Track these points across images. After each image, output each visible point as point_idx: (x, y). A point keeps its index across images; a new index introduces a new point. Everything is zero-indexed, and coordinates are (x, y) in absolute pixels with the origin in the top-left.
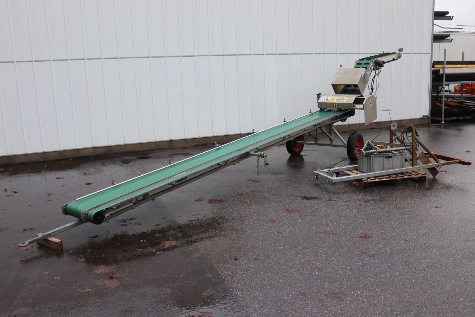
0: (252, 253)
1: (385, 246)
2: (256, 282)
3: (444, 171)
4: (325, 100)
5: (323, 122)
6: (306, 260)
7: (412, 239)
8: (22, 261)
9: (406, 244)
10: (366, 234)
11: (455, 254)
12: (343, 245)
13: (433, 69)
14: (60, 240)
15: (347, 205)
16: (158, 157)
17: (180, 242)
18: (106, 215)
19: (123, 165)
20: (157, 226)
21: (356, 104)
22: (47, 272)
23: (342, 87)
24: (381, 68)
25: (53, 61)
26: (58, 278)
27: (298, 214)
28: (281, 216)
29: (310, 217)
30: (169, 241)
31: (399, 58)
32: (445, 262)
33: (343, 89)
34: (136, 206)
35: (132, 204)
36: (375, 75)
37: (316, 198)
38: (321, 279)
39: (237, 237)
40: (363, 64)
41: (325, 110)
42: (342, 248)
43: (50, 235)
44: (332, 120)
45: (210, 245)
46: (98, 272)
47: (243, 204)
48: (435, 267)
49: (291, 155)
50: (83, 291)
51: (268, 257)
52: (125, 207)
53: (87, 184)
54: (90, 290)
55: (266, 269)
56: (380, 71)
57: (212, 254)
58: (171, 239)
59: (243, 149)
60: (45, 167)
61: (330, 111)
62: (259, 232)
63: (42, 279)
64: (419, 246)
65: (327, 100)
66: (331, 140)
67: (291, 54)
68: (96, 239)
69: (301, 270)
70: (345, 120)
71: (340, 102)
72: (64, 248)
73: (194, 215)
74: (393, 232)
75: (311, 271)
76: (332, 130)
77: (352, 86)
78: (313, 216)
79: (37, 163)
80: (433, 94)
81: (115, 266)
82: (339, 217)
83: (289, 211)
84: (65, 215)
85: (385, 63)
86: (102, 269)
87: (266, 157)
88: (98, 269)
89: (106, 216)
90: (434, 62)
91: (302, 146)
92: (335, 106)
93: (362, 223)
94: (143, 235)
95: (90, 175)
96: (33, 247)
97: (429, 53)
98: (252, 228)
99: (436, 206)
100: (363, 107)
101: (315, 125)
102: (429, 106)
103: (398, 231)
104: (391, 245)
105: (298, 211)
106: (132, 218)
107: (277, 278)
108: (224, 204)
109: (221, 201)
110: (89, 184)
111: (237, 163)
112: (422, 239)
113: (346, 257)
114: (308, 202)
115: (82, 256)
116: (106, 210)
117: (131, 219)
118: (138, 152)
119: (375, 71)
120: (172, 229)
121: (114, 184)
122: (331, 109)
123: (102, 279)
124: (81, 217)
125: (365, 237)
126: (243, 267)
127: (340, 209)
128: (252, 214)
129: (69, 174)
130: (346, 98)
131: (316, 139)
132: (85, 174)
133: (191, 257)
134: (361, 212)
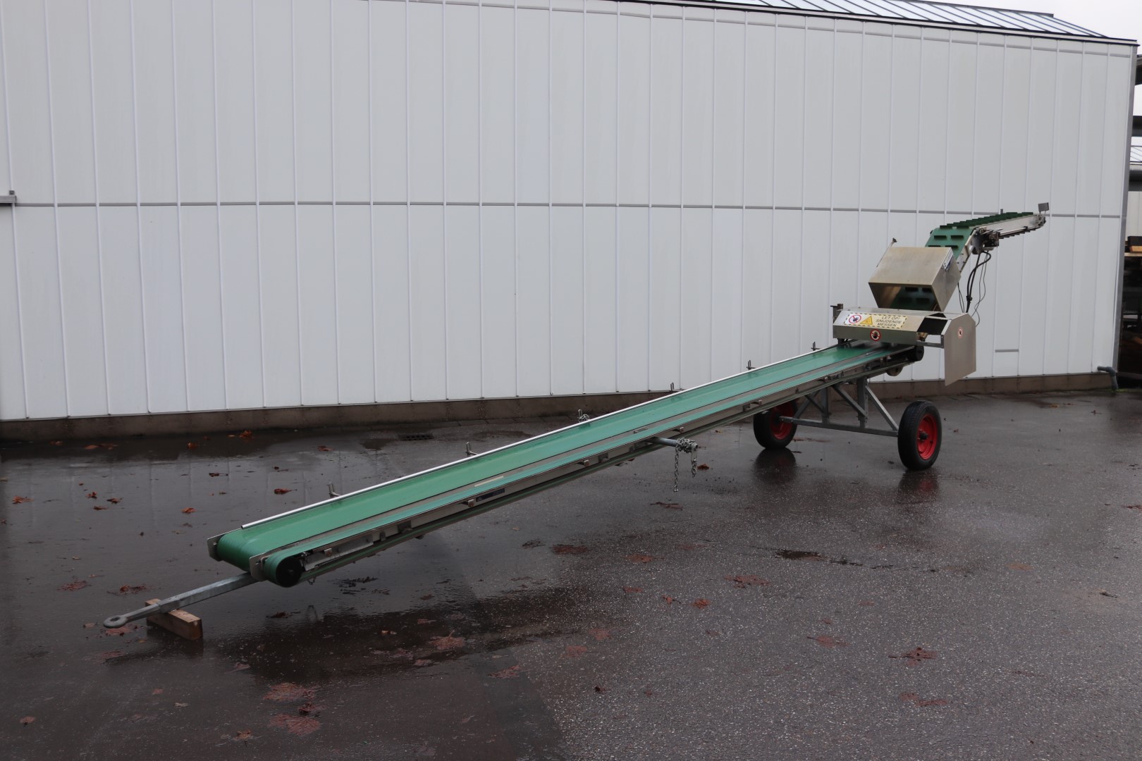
0: (640, 677)
1: (962, 682)
2: (639, 748)
3: (1137, 507)
4: (852, 321)
5: (842, 373)
6: (764, 703)
7: (1033, 669)
8: (107, 661)
9: (1017, 680)
10: (919, 649)
11: (1136, 712)
12: (860, 673)
13: (1127, 254)
14: (198, 619)
15: (884, 576)
16: (451, 439)
17: (474, 640)
18: (308, 567)
19: (365, 452)
20: (426, 601)
21: (926, 334)
22: (160, 688)
23: (896, 290)
24: (992, 250)
25: (222, 204)
26: (184, 705)
27: (763, 591)
28: (719, 594)
29: (790, 600)
30: (447, 635)
31: (1041, 225)
32: (1109, 732)
33: (898, 295)
34: (378, 550)
35: (371, 544)
36: (977, 266)
37: (809, 554)
38: (795, 750)
39: (608, 638)
40: (949, 238)
41: (850, 345)
42: (856, 679)
43: (176, 605)
44: (866, 370)
45: (543, 652)
46: (275, 697)
47: (633, 560)
48: (1083, 741)
49: (764, 448)
50: (235, 739)
51: (675, 690)
52: (354, 550)
53: (277, 492)
54: (252, 737)
55: (666, 717)
56: (988, 256)
57: (544, 674)
58: (453, 631)
59: (642, 429)
60: (188, 447)
61: (862, 347)
62: (661, 629)
63: (146, 704)
64: (1048, 688)
65: (855, 320)
66: (861, 417)
67: (777, 208)
68: (282, 622)
69: (751, 727)
70: (897, 371)
71: (886, 328)
72: (205, 636)
73: (513, 580)
74: (987, 650)
75: (773, 729)
76: (866, 394)
77: (920, 289)
78: (798, 597)
79: (171, 436)
80: (1125, 317)
81: (315, 687)
82: (861, 605)
83: (741, 582)
84: (215, 562)
85: (1002, 237)
86: (285, 692)
87: (695, 450)
88: (277, 690)
89: (307, 569)
90: (1129, 238)
91: (792, 428)
92: (875, 337)
93: (915, 621)
94: (392, 619)
95: (287, 470)
96: (137, 630)
97: (1118, 217)
98: (646, 619)
99: (1103, 591)
100: (942, 340)
101: (822, 380)
102: (1115, 344)
103: (999, 648)
104: (978, 680)
105: (762, 584)
106: (371, 578)
107: (689, 741)
108: (588, 556)
109: (581, 550)
110: (283, 492)
111: (627, 462)
112: (1058, 671)
113: (864, 703)
114: (790, 565)
115: (245, 658)
116: (308, 555)
117: (368, 580)
118: (405, 422)
119: (977, 256)
120: (458, 610)
121: (332, 496)
122: (865, 342)
123: (281, 715)
124: (248, 566)
125: (917, 655)
126: (614, 710)
127: (865, 585)
128: (652, 585)
129: (239, 466)
130: (902, 319)
131: (826, 414)
132: (276, 468)
133: (494, 676)
134: (915, 595)
